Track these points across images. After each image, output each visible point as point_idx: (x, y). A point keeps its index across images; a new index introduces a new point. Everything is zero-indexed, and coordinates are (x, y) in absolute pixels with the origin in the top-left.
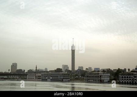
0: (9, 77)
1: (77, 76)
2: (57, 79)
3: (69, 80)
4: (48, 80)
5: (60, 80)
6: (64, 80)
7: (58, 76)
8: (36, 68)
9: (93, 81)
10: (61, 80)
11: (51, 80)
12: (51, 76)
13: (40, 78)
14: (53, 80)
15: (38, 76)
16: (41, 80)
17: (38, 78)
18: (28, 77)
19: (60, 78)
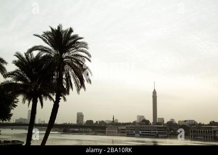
0: (81, 130)
1: (172, 131)
2: (150, 134)
3: (166, 135)
4: (136, 135)
5: (154, 135)
6: (160, 136)
7: (150, 130)
8: (113, 118)
9: (203, 138)
10: (156, 136)
11: (140, 135)
12: (140, 130)
13: (124, 132)
14: (144, 135)
15: (121, 130)
16: (126, 134)
17: (122, 132)
18: (107, 130)
19: (154, 133)
